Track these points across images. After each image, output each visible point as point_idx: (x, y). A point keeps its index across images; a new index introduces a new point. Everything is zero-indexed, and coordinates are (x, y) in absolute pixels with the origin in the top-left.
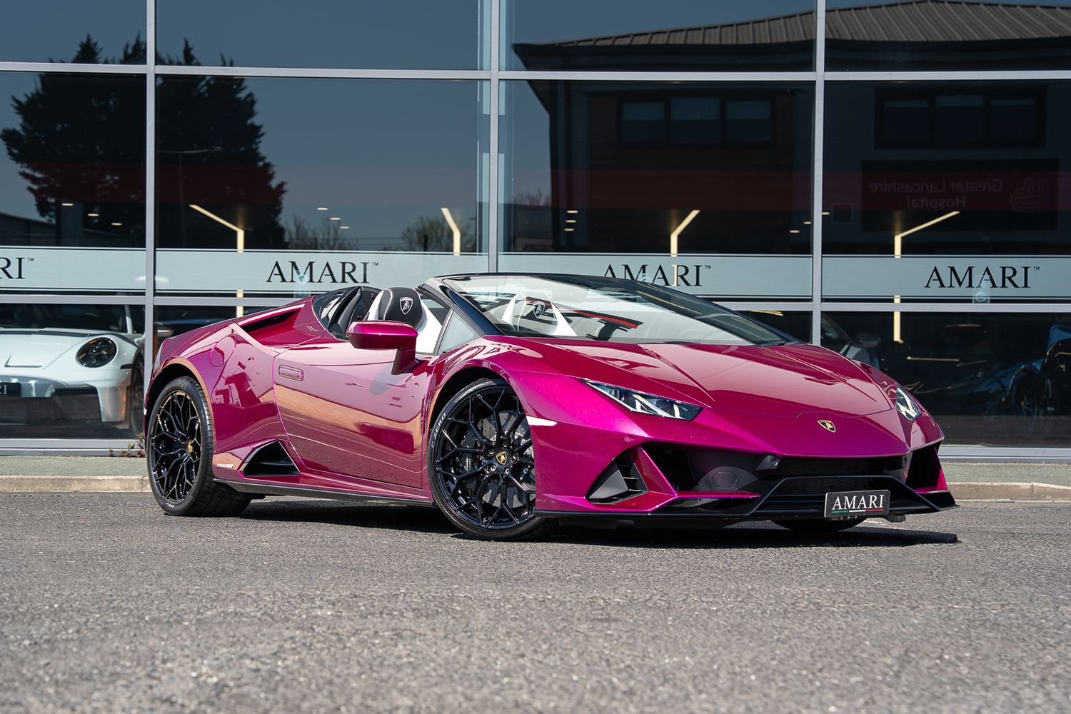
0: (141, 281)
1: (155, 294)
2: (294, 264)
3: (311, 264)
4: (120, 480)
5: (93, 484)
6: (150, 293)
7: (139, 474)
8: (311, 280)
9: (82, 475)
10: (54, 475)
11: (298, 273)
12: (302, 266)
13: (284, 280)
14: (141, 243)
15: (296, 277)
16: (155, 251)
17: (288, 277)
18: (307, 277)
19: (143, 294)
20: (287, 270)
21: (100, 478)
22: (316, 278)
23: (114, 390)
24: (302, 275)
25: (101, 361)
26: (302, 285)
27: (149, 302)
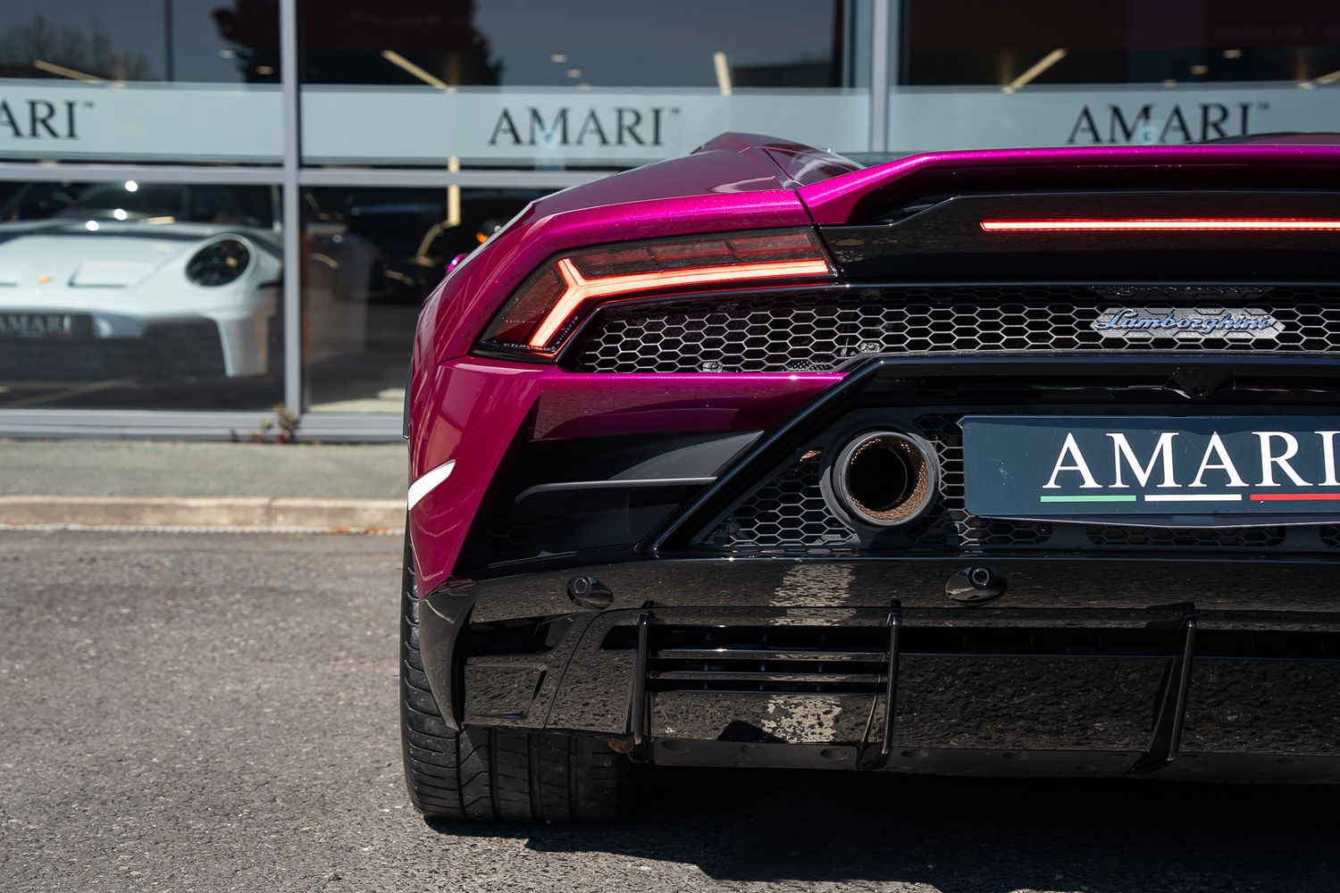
0: (275, 143)
1: (302, 165)
2: (535, 114)
3: (563, 114)
4: (230, 507)
5: (181, 514)
6: (291, 162)
7: (264, 493)
8: (565, 140)
9: (160, 495)
10: (112, 494)
11: (542, 128)
12: (549, 116)
13: (517, 140)
14: (275, 78)
15: (539, 136)
16: (299, 91)
17: (524, 134)
18: (558, 136)
19: (279, 165)
20: (523, 124)
21: (193, 502)
22: (572, 137)
23: (245, 326)
24: (548, 129)
25: (227, 276)
26: (549, 149)
27: (291, 180)
